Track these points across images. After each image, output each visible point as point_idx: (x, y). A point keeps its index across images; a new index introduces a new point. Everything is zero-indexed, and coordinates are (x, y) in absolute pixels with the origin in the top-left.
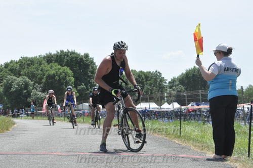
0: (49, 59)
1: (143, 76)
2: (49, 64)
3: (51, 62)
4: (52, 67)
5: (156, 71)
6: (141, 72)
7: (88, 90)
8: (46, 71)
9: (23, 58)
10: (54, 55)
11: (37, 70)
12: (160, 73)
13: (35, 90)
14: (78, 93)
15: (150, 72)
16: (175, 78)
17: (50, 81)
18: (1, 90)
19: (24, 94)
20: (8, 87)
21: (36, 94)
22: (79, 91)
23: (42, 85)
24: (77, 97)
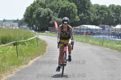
1: (119, 8)
2: (62, 1)
4: (64, 2)
6: (118, 6)
7: (85, 17)
8: (61, 5)
11: (56, 5)
13: (54, 17)
14: (79, 18)
17: (63, 11)
18: (34, 16)
19: (48, 19)
20: (39, 14)
21: (54, 19)
22: (80, 18)
23: (58, 14)
24: (79, 21)
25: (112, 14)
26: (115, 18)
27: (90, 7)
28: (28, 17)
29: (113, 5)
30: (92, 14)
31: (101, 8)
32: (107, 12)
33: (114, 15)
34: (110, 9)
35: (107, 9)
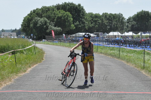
0: (58, 7)
1: (112, 16)
2: (58, 10)
3: (59, 9)
4: (60, 12)
5: (120, 14)
6: (111, 14)
7: (80, 25)
8: (57, 14)
9: (44, 7)
10: (61, 5)
11: (52, 14)
12: (122, 15)
13: (50, 26)
15: (116, 14)
16: (131, 17)
17: (59, 20)
18: (31, 25)
19: (44, 28)
20: (36, 23)
21: (51, 28)
22: (75, 26)
23: (54, 23)
24: (74, 29)
25: (105, 22)
26: (108, 25)
27: (85, 15)
28: (26, 27)
29: (105, 13)
30: (87, 22)
31: (94, 16)
32: (101, 20)
33: (107, 22)
34: (103, 18)
35: (101, 17)
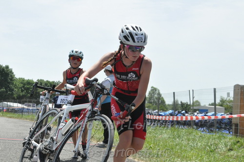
15: (54, 82)
